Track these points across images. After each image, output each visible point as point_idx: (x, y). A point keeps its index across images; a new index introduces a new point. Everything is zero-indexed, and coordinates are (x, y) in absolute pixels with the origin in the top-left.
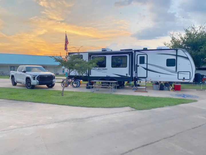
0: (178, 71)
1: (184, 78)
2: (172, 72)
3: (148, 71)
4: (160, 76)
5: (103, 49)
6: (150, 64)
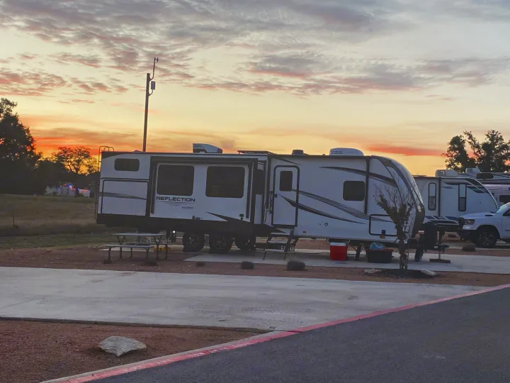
0: (369, 214)
1: (384, 232)
2: (357, 216)
3: (299, 210)
4: (326, 224)
5: (195, 145)
6: (304, 193)
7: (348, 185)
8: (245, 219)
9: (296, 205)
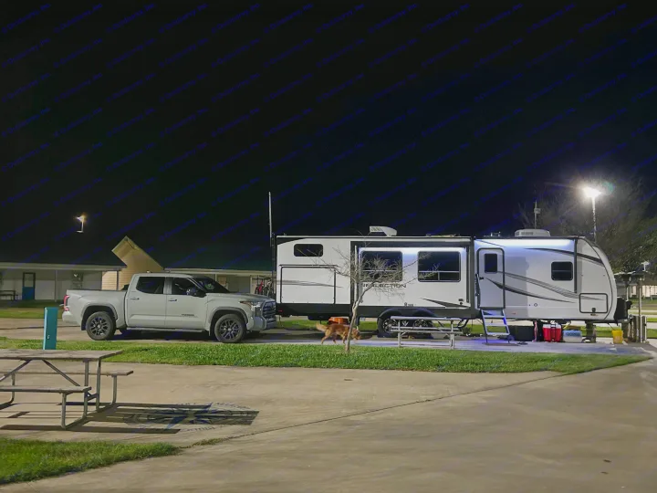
0: (579, 293)
1: (594, 309)
2: (565, 295)
3: (506, 292)
4: (536, 305)
6: (510, 275)
7: (555, 266)
8: (465, 303)
9: (503, 287)
